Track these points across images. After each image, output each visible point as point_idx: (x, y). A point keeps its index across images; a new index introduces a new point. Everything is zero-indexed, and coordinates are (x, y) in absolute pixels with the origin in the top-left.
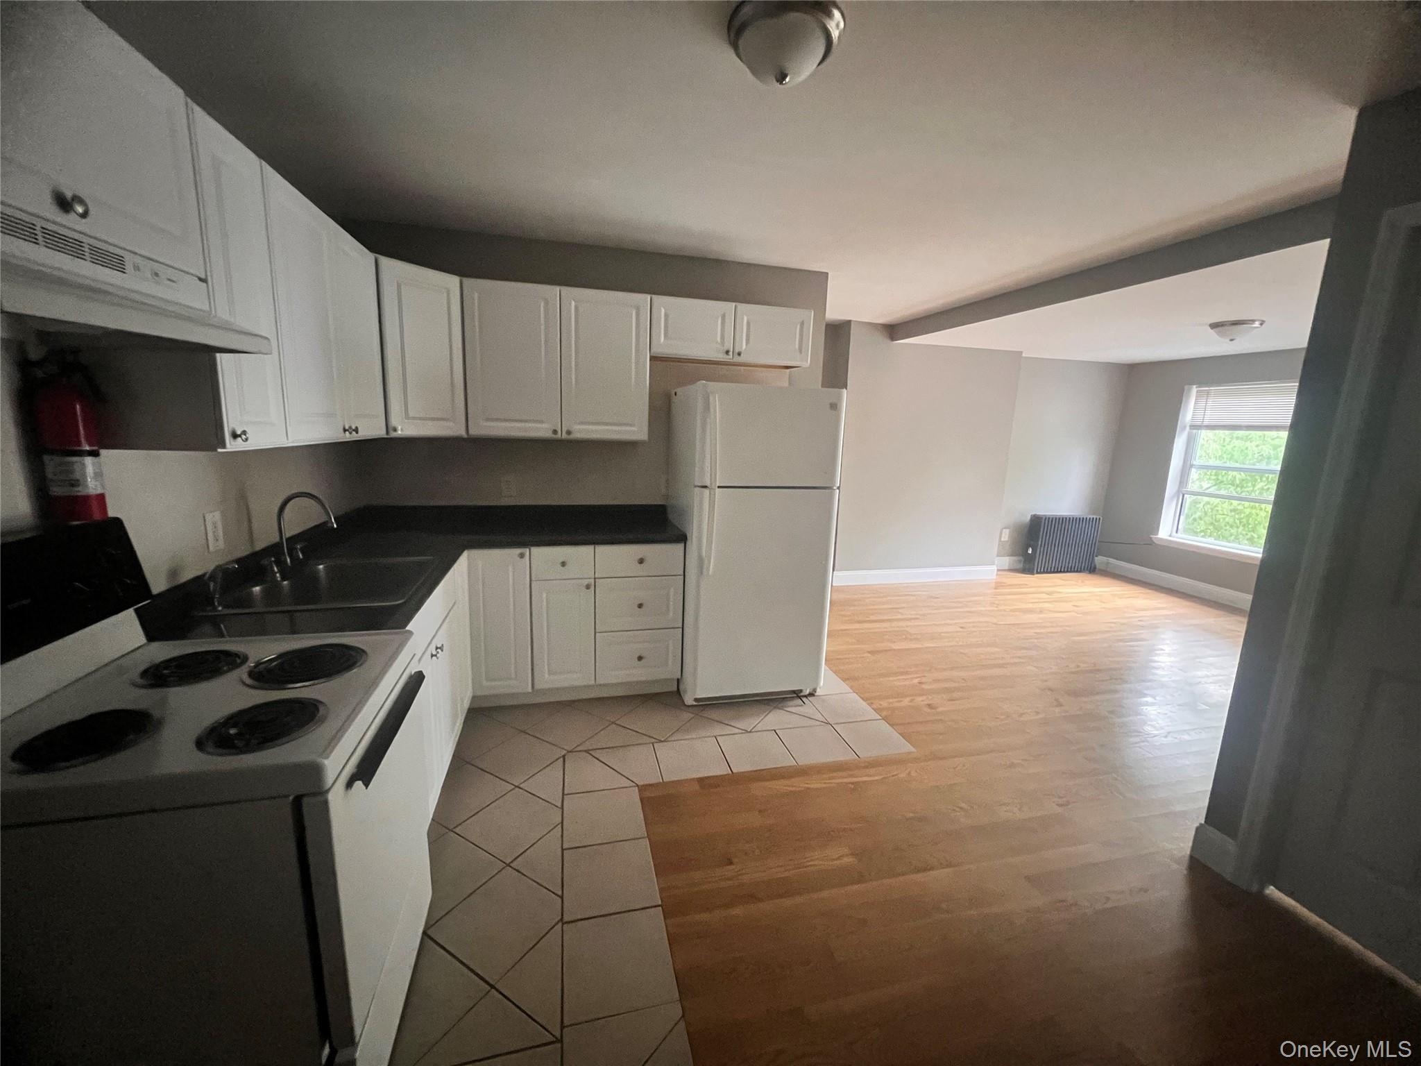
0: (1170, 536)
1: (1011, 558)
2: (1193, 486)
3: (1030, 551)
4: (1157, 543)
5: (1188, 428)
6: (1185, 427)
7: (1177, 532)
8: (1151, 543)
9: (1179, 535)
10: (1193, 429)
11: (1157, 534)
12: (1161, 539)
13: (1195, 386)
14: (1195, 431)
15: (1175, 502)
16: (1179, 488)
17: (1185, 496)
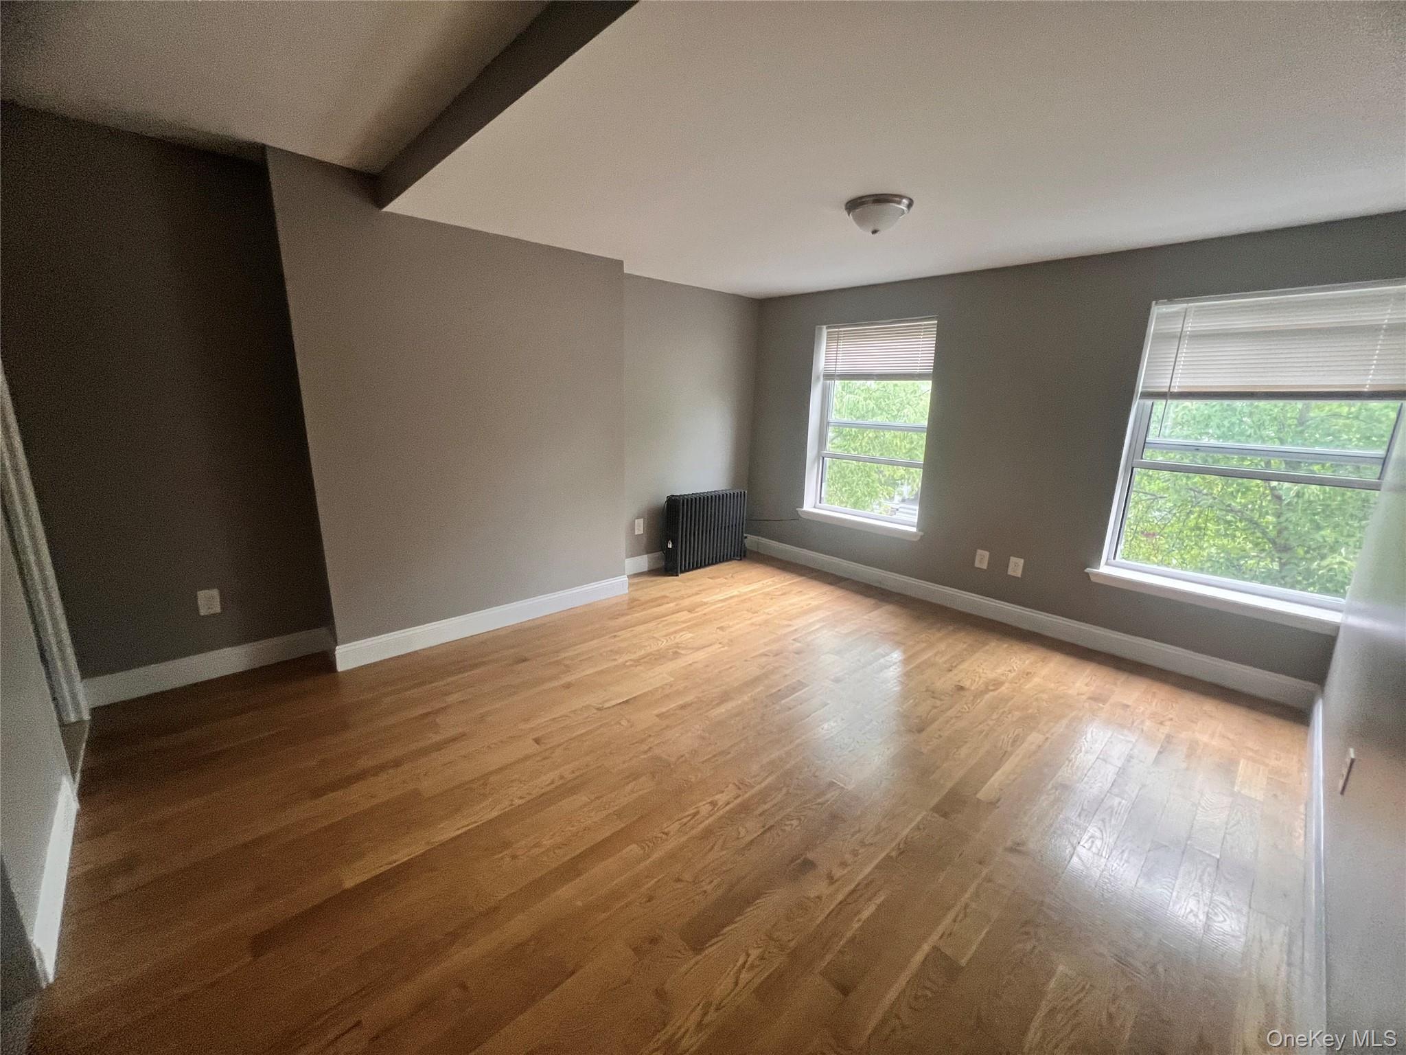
0: (815, 507)
1: (650, 555)
2: (830, 448)
3: (670, 546)
4: (802, 516)
5: (822, 378)
6: (818, 378)
7: (820, 503)
8: (796, 517)
9: (824, 505)
10: (829, 379)
11: (802, 507)
12: (805, 512)
13: (825, 327)
14: (828, 382)
15: (816, 465)
16: (819, 452)
17: (825, 458)
